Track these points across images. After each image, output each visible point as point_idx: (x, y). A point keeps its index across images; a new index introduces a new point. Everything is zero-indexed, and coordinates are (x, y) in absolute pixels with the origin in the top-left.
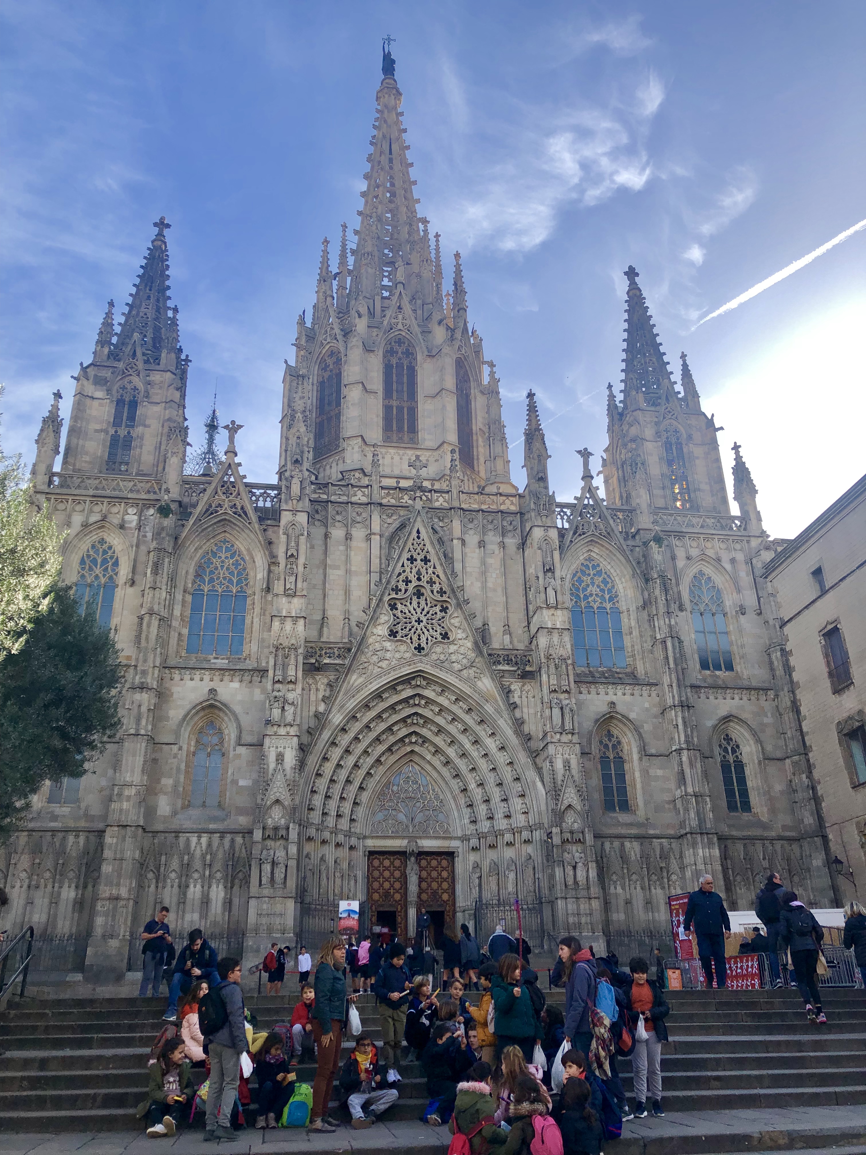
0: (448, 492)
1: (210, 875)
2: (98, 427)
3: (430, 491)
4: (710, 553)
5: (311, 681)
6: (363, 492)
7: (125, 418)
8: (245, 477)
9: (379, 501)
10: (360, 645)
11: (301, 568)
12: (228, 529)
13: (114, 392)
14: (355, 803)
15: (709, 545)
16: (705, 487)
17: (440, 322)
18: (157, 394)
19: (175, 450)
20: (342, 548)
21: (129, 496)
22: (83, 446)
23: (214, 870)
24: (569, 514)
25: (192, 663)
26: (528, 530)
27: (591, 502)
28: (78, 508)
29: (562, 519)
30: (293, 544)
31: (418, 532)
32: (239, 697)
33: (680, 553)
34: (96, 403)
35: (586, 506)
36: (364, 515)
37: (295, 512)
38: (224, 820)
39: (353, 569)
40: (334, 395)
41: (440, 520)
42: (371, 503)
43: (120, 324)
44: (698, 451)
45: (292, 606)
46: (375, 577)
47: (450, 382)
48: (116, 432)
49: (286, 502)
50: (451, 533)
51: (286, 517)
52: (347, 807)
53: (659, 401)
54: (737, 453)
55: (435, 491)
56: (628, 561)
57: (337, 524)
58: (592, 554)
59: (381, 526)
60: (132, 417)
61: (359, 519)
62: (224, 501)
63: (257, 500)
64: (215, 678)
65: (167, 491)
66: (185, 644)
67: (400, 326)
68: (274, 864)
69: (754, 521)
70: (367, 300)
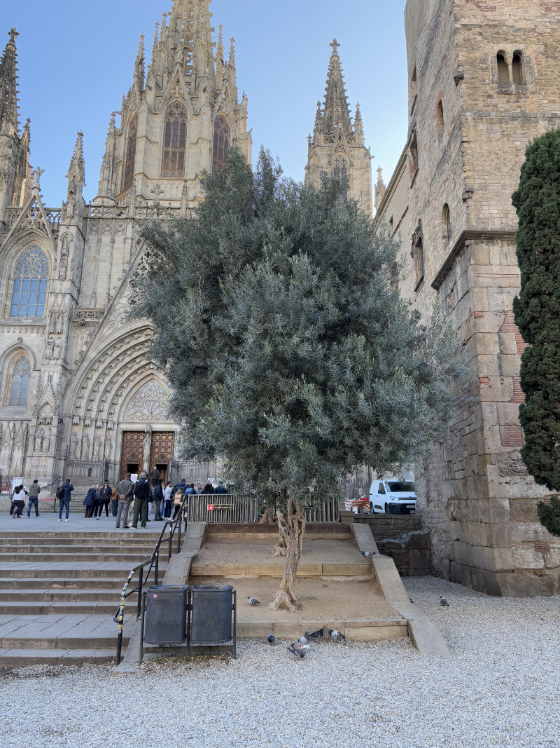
0: (180, 209)
1: (13, 444)
3: (168, 209)
5: (79, 332)
8: (44, 204)
9: (133, 216)
10: (109, 309)
11: (70, 263)
12: (36, 238)
14: (113, 404)
20: (108, 248)
23: (16, 441)
25: (9, 323)
30: (65, 246)
32: (36, 342)
37: (68, 226)
38: (24, 413)
39: (114, 261)
42: (128, 218)
44: (356, 174)
45: (63, 287)
47: (206, 133)
49: (63, 220)
51: (62, 230)
52: (106, 406)
53: (333, 139)
54: (380, 174)
55: (171, 209)
57: (105, 233)
59: (133, 233)
61: (119, 229)
62: (31, 220)
63: (54, 219)
64: (22, 331)
66: (8, 311)
67: (177, 95)
68: (43, 439)
70: (158, 77)
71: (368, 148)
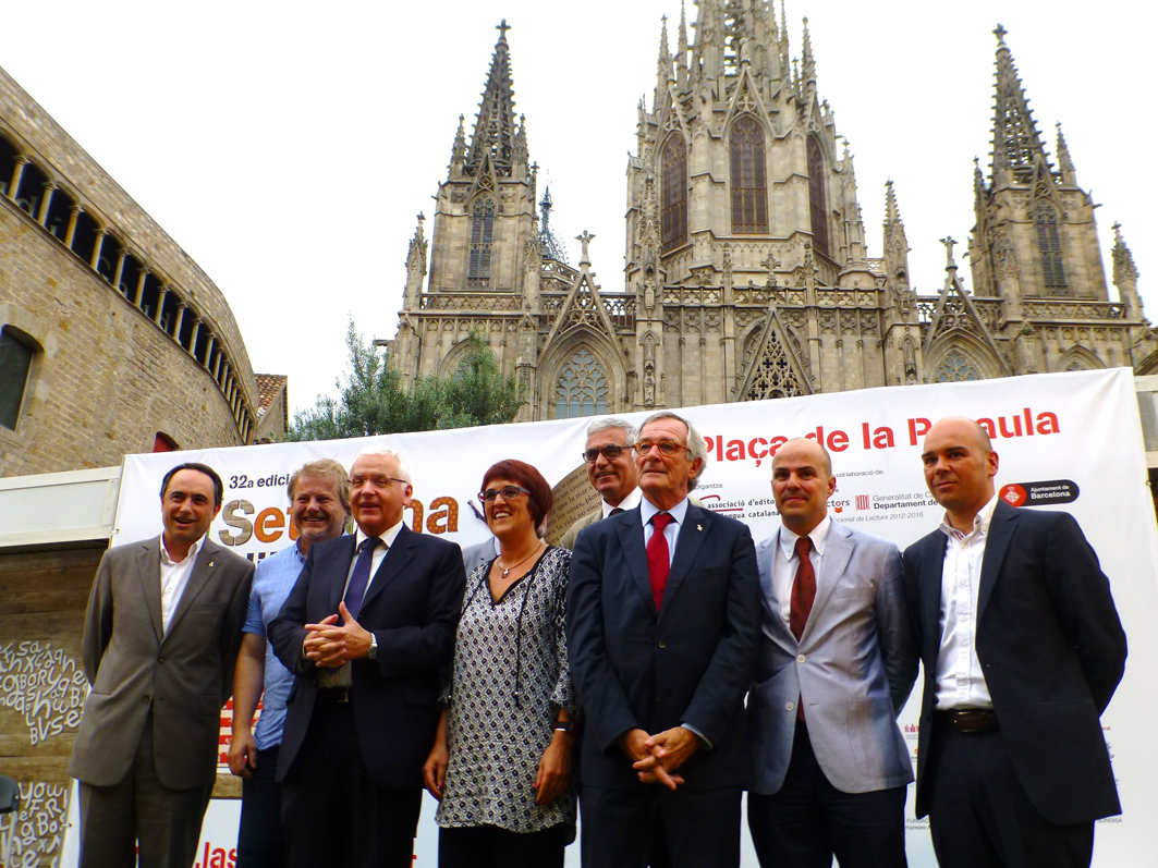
0: (802, 290)
2: (458, 244)
3: (784, 290)
4: (1085, 344)
6: (716, 294)
7: (482, 233)
8: (599, 287)
9: (732, 304)
11: (658, 379)
12: (586, 340)
13: (471, 208)
15: (1084, 336)
16: (1081, 270)
17: (788, 101)
18: (511, 207)
19: (533, 265)
20: (696, 353)
21: (494, 313)
22: (447, 264)
24: (931, 307)
26: (888, 327)
27: (956, 294)
28: (448, 327)
29: (925, 313)
30: (650, 355)
31: (773, 334)
33: (1053, 346)
34: (455, 220)
35: (950, 299)
36: (717, 318)
37: (650, 322)
39: (709, 374)
40: (679, 187)
41: (796, 320)
42: (724, 307)
43: (470, 136)
44: (1073, 231)
46: (731, 383)
47: (801, 167)
48: (475, 246)
49: (641, 313)
50: (807, 334)
51: (641, 328)
53: (1030, 178)
54: (1117, 232)
55: (790, 290)
56: (996, 356)
57: (690, 329)
58: (957, 349)
59: (735, 329)
60: (489, 231)
61: (712, 323)
62: (581, 312)
63: (612, 309)
65: (528, 307)
67: (746, 109)
69: (1134, 308)
70: (710, 83)
71: (1087, 193)
